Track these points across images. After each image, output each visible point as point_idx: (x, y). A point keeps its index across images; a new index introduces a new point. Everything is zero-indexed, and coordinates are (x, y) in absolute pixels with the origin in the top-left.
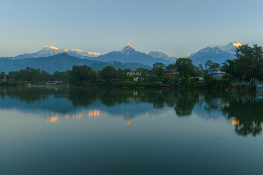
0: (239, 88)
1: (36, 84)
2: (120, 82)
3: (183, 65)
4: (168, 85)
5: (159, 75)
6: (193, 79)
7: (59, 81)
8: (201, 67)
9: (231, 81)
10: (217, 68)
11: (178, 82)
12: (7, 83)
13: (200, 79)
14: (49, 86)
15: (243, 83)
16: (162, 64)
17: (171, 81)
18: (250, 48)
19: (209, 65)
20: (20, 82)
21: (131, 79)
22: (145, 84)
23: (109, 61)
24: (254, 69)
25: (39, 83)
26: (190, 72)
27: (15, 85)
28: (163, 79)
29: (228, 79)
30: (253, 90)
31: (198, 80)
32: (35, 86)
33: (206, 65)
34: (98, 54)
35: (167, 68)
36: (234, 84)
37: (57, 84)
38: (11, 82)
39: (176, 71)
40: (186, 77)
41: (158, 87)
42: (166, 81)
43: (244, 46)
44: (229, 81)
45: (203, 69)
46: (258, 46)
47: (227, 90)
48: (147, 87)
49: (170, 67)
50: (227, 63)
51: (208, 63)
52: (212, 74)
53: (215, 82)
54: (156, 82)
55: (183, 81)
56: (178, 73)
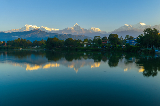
0: (145, 51)
1: (24, 48)
2: (76, 47)
3: (113, 38)
4: (104, 49)
5: (99, 43)
6: (119, 46)
7: (38, 46)
8: (122, 38)
9: (141, 48)
10: (132, 39)
11: (110, 47)
12: (7, 47)
13: (123, 46)
14: (32, 49)
15: (147, 49)
16: (99, 37)
17: (106, 47)
18: (152, 30)
19: (127, 38)
20: (15, 47)
21: (83, 45)
22: (91, 48)
23: (65, 34)
24: (154, 42)
25: (26, 47)
26: (117, 42)
27: (12, 48)
28: (101, 46)
29: (139, 46)
30: (153, 53)
31: (122, 46)
32: (24, 49)
33: (125, 37)
34: (58, 29)
35: (103, 39)
36: (142, 49)
37: (37, 48)
38: (10, 47)
39: (108, 41)
40: (115, 44)
41: (99, 50)
42: (103, 47)
43: (148, 29)
44: (140, 47)
45: (123, 39)
46: (156, 29)
47: (139, 52)
48: (93, 50)
49: (105, 38)
50: (139, 38)
51: (127, 36)
52: (129, 43)
53: (132, 48)
54: (97, 47)
55: (113, 47)
56: (109, 42)
